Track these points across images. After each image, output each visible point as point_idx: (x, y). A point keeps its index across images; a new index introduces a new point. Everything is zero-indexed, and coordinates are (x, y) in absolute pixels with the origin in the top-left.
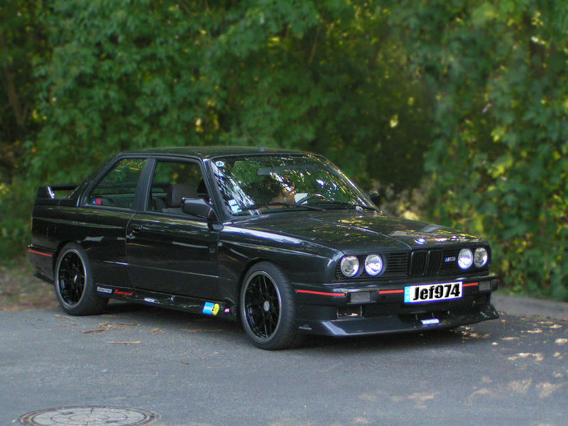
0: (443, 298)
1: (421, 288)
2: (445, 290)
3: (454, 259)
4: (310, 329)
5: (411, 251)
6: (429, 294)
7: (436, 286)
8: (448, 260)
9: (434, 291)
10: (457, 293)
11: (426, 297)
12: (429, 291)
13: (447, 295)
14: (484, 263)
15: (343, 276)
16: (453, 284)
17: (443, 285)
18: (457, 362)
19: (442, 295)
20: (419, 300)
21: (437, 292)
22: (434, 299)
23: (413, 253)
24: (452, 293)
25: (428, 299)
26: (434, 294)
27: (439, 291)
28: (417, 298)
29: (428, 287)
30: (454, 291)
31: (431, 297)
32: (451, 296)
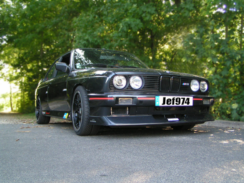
0: (180, 105)
1: (167, 97)
2: (182, 100)
3: (188, 84)
4: (95, 122)
5: (161, 76)
6: (172, 102)
7: (176, 97)
8: (185, 84)
9: (175, 100)
10: (188, 103)
11: (170, 103)
12: (172, 100)
13: (183, 104)
14: (206, 90)
15: (115, 88)
16: (186, 98)
17: (181, 97)
18: (188, 144)
19: (179, 103)
20: (166, 105)
21: (177, 101)
22: (175, 105)
23: (161, 77)
24: (186, 103)
25: (171, 105)
26: (175, 102)
27: (178, 101)
28: (164, 103)
29: (171, 98)
30: (187, 102)
31: (173, 104)
32: (185, 105)
